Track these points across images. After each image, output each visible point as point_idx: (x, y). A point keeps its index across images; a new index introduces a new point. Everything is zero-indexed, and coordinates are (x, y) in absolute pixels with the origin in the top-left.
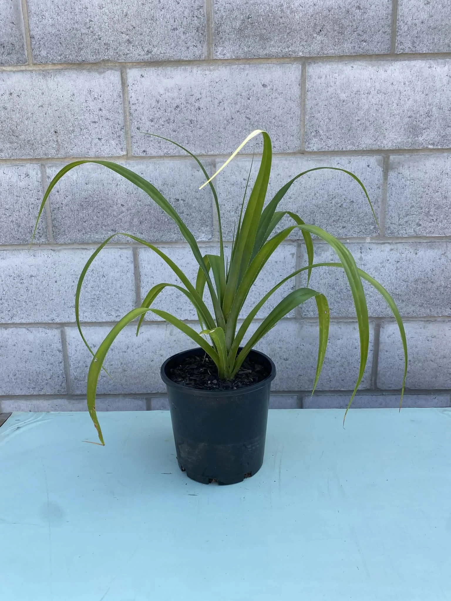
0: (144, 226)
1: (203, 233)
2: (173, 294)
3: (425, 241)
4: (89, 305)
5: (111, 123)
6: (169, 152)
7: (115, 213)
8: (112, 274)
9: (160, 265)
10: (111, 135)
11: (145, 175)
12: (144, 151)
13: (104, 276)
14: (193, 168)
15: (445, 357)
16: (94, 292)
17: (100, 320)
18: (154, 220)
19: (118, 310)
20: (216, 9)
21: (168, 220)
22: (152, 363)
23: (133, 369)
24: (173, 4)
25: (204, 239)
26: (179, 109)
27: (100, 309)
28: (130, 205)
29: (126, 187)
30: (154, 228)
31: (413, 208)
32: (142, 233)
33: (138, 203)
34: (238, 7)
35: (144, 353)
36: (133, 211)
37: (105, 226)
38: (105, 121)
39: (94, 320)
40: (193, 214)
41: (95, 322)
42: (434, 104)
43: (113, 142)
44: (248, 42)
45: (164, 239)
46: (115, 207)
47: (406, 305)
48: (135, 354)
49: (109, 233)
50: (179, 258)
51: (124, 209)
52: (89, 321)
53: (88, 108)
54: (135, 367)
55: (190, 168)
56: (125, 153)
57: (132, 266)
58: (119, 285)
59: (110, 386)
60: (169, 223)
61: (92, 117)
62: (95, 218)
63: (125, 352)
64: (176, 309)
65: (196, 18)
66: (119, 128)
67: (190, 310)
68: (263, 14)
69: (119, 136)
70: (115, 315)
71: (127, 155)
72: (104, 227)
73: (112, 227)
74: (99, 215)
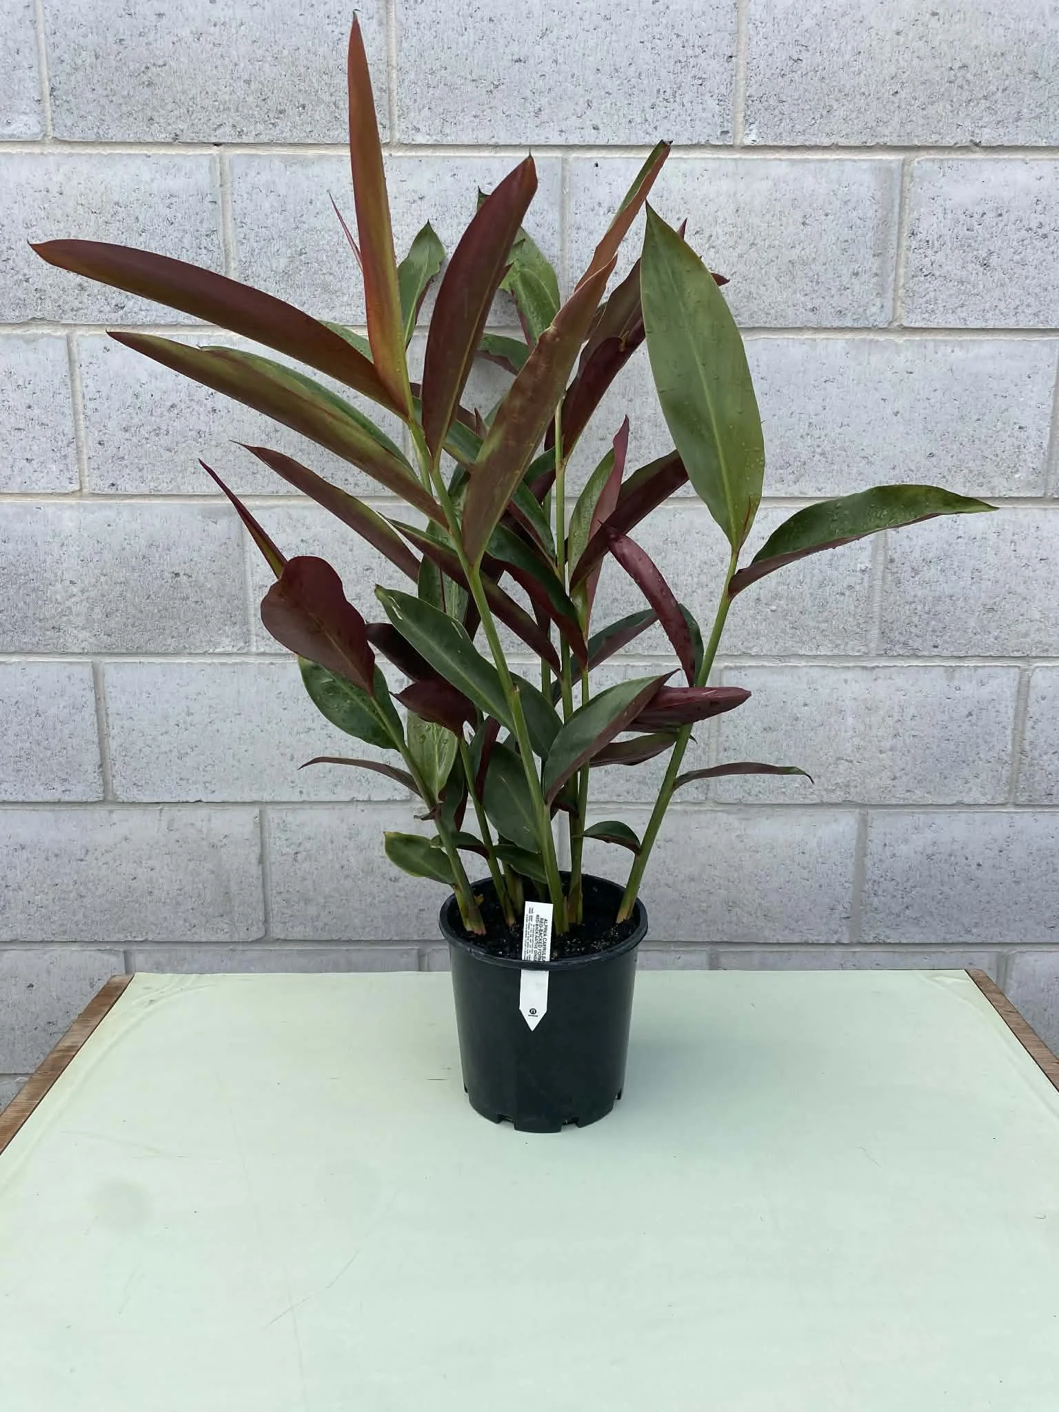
0: (112, 623)
1: (227, 637)
2: (171, 751)
3: (641, 664)
4: (11, 768)
5: (49, 433)
6: (159, 488)
7: (59, 597)
8: (53, 710)
9: (145, 696)
10: (51, 454)
11: (114, 528)
12: (113, 485)
13: (38, 714)
14: (204, 517)
15: (692, 880)
16: (20, 745)
17: (34, 798)
18: (131, 610)
19: (65, 780)
20: (242, 236)
21: (159, 611)
22: (134, 884)
23: (97, 894)
24: (161, 225)
25: (229, 649)
26: (176, 411)
27: (32, 776)
28: (86, 582)
29: (78, 549)
30: (133, 626)
31: (616, 604)
32: (109, 635)
33: (103, 579)
34: (282, 234)
35: (118, 862)
36: (92, 594)
37: (40, 620)
38: (38, 427)
39: (20, 798)
40: (208, 602)
41: (23, 803)
42: (646, 416)
43: (54, 467)
44: (300, 296)
45: (151, 647)
46: (59, 586)
47: (614, 780)
48: (100, 864)
49: (48, 633)
50: (181, 682)
51: (75, 590)
52: (12, 799)
53: (6, 403)
54: (101, 890)
55: (200, 517)
56: (77, 487)
57: (91, 696)
58: (67, 732)
59: (54, 926)
60: (161, 617)
61: (13, 419)
62: (21, 605)
63: (82, 860)
64: (178, 780)
65: (204, 251)
66: (65, 442)
67: (205, 783)
68: (327, 247)
69: (65, 457)
70: (61, 789)
71: (81, 490)
72: (37, 623)
73: (51, 623)
74: (28, 600)
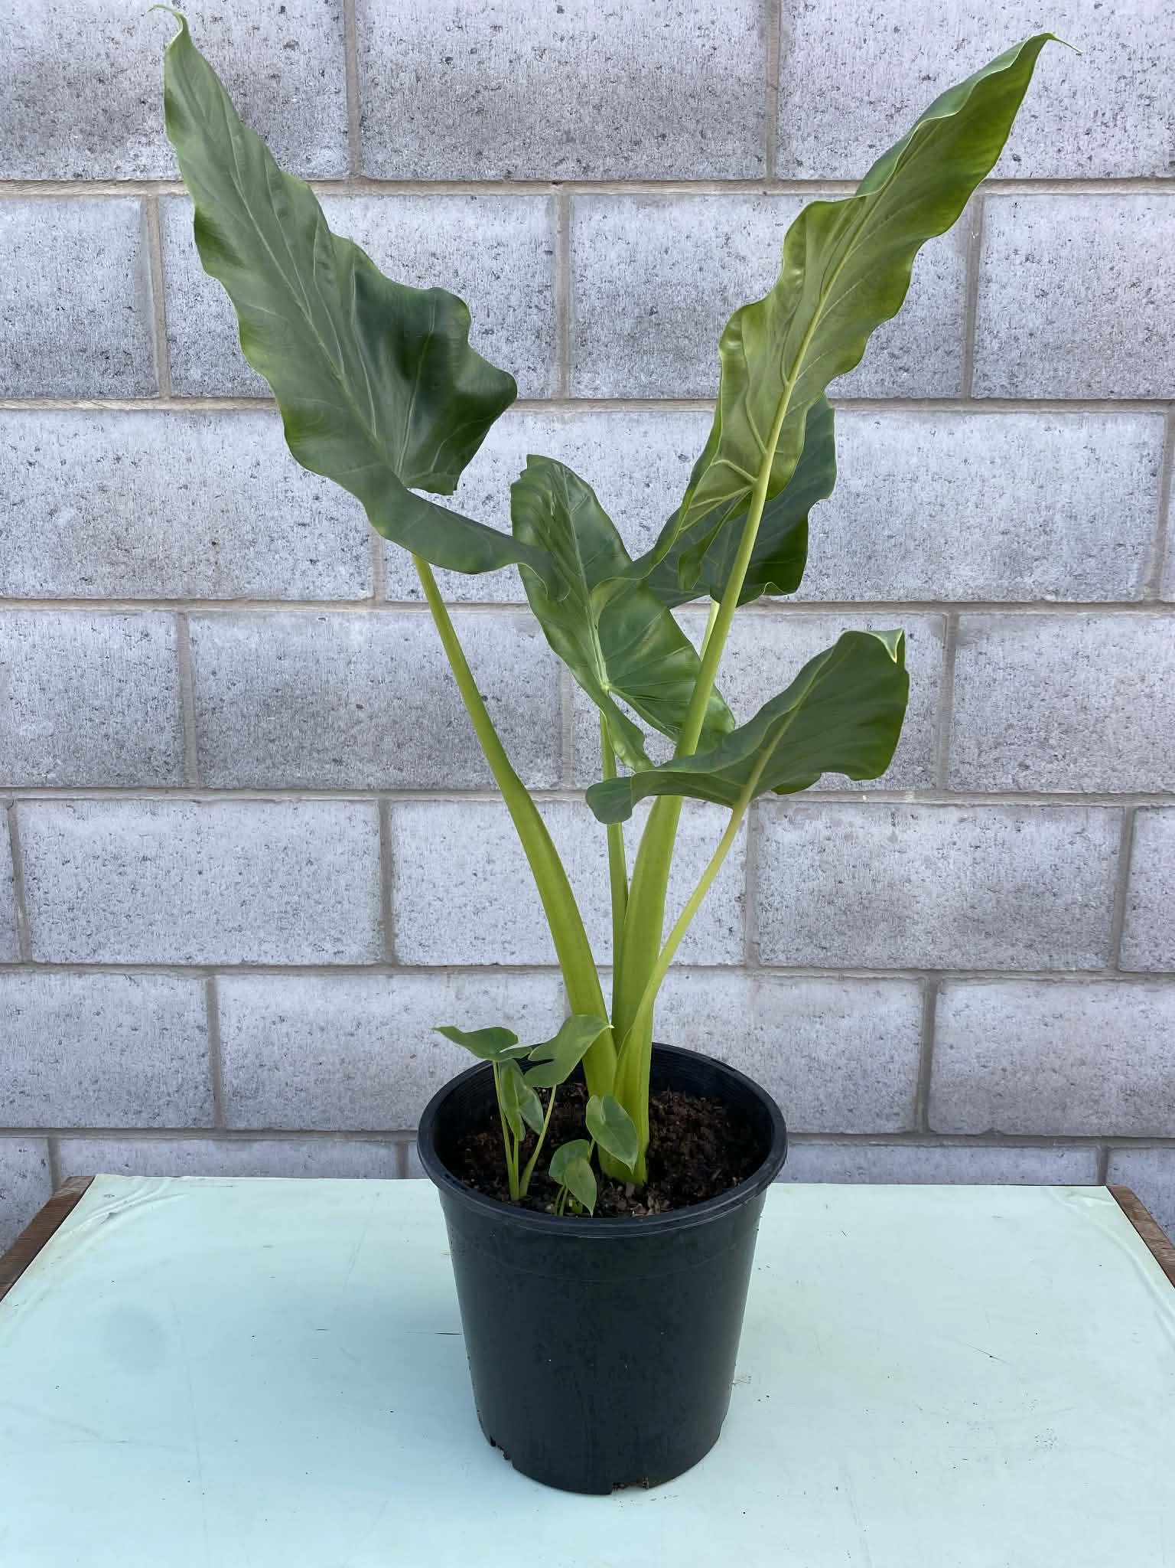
0: (404, 755)
1: (539, 771)
2: (465, 905)
3: (1037, 803)
4: (274, 926)
5: (339, 528)
6: (468, 596)
7: (341, 723)
8: (329, 857)
9: (438, 840)
10: (340, 554)
11: (412, 643)
12: (413, 591)
13: (310, 862)
14: (520, 630)
15: (1083, 1063)
16: (286, 898)
17: (298, 961)
18: (428, 739)
19: (338, 940)
20: (581, 292)
21: (461, 741)
22: (413, 1063)
23: (367, 1074)
24: (485, 280)
25: (542, 785)
26: (492, 504)
27: (299, 935)
28: (376, 706)
29: (368, 667)
30: (429, 758)
31: (1011, 731)
32: (401, 770)
33: (396, 703)
34: (629, 290)
35: (396, 1037)
36: (384, 720)
37: (318, 752)
38: (325, 522)
39: (283, 961)
40: (518, 730)
41: (286, 967)
42: (1059, 506)
43: (342, 569)
44: (648, 363)
45: (450, 782)
46: (342, 711)
47: (995, 944)
48: (374, 1039)
49: (327, 766)
50: (482, 824)
51: (362, 715)
52: (272, 962)
53: (289, 494)
54: (373, 1070)
55: (515, 631)
56: (368, 594)
57: (375, 841)
58: (343, 883)
59: (314, 1113)
60: (463, 747)
61: (296, 513)
62: (296, 733)
63: (352, 1035)
64: (472, 939)
65: (535, 311)
66: (358, 541)
67: (503, 943)
68: (683, 305)
69: (357, 558)
70: (331, 951)
71: (373, 598)
72: (315, 755)
73: (334, 754)
74: (305, 727)
